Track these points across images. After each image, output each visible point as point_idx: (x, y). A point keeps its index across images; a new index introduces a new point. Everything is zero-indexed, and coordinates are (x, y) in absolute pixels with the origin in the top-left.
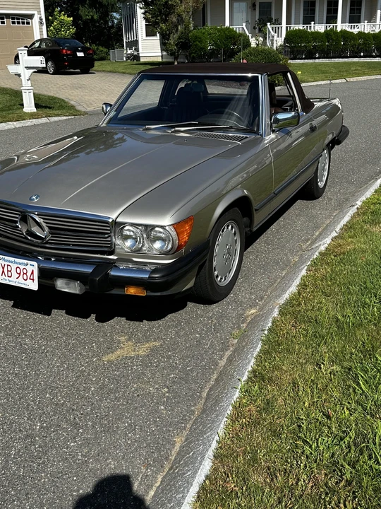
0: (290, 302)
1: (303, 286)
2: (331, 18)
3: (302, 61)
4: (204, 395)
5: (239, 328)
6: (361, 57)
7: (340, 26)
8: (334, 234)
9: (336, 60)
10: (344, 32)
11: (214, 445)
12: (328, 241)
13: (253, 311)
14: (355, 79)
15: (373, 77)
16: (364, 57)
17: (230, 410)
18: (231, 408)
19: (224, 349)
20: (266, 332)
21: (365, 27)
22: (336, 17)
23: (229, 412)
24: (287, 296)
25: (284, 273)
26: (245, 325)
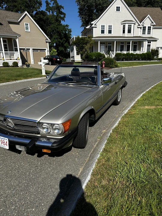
0: (115, 128)
1: (120, 124)
2: (128, 50)
3: (120, 62)
4: (89, 156)
5: (100, 136)
6: (137, 60)
7: (131, 52)
8: (129, 109)
9: (130, 61)
10: (132, 54)
11: (92, 171)
12: (127, 111)
13: (104, 131)
14: (135, 66)
15: (140, 66)
16: (138, 60)
17: (97, 161)
18: (97, 160)
19: (96, 142)
20: (108, 137)
21: (138, 52)
22: (130, 50)
23: (96, 161)
24: (115, 126)
25: (114, 120)
26: (102, 135)
